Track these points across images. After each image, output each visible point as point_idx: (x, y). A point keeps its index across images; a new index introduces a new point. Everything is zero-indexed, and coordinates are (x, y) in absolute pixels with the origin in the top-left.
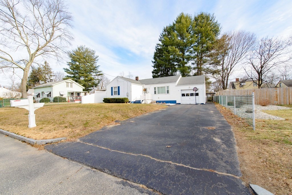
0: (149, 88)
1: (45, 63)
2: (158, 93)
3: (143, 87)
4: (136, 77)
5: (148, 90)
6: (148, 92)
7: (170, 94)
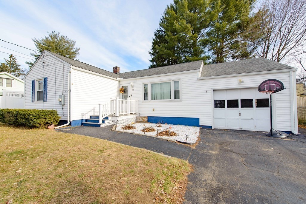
0: (132, 87)
1: (11, 56)
2: (153, 98)
3: (119, 84)
4: (114, 68)
5: (130, 92)
6: (129, 95)
7: (181, 101)
